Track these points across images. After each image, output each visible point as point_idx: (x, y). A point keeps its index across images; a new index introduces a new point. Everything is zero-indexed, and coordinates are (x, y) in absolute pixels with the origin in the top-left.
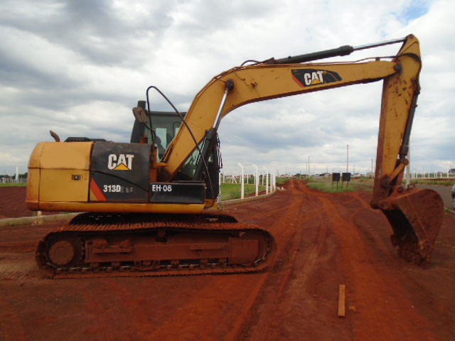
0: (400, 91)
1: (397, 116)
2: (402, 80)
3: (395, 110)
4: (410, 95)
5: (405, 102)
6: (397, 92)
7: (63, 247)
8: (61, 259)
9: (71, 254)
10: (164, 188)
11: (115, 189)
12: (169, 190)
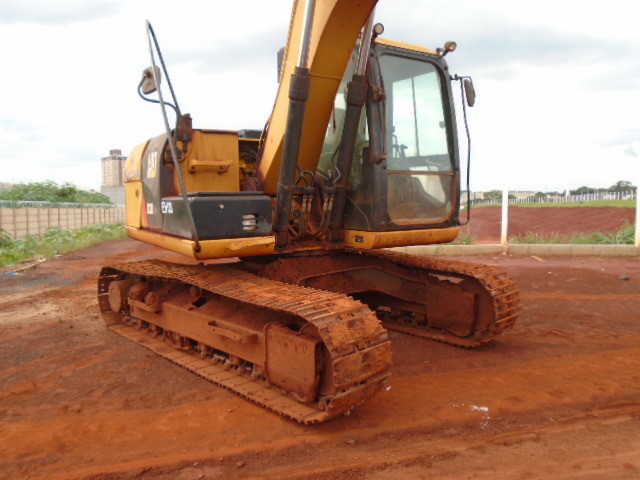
7: (114, 288)
8: (115, 304)
9: (119, 300)
10: (168, 207)
11: (151, 209)
12: (171, 211)
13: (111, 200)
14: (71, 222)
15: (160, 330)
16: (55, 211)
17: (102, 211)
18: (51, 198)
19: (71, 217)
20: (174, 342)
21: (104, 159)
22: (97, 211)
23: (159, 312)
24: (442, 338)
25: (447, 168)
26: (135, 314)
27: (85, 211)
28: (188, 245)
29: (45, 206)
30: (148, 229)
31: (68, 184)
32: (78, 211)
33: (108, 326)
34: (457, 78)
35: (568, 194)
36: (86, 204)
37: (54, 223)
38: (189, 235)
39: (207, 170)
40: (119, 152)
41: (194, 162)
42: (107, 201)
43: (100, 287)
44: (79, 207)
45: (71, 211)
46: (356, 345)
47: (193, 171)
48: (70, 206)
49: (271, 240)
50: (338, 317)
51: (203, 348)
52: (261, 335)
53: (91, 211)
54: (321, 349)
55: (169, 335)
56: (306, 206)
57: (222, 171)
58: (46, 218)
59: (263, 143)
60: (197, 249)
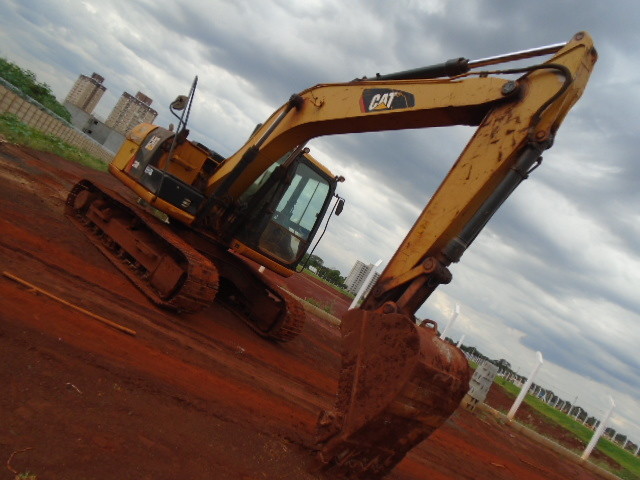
0: (500, 135)
1: (467, 179)
2: (514, 116)
3: (471, 168)
4: (514, 144)
5: (497, 155)
6: (492, 136)
7: (84, 195)
8: (78, 204)
9: (83, 203)
10: (149, 171)
11: (137, 165)
12: (150, 174)
13: (72, 120)
14: (27, 118)
15: (100, 232)
16: (20, 101)
17: (60, 125)
18: (25, 88)
19: (30, 114)
20: (106, 241)
21: (83, 77)
22: (55, 122)
23: (106, 221)
24: (251, 325)
25: (306, 238)
26: (89, 215)
27: (45, 116)
28: (150, 196)
29: (14, 92)
30: (127, 174)
31: (45, 85)
32: (40, 112)
33: (65, 214)
34: (337, 196)
35: (459, 346)
36: (50, 111)
37: (13, 111)
38: (154, 191)
39: (180, 164)
40: (102, 79)
41: (177, 157)
42: (68, 117)
43: (74, 189)
44: (42, 110)
45: (33, 109)
46: (201, 281)
47: (173, 160)
48: (35, 104)
49: (192, 218)
50: (201, 266)
51: (122, 252)
52: (160, 257)
53: (50, 119)
54: (184, 276)
55: (106, 237)
56: (220, 213)
57: (188, 169)
58: (9, 102)
59: (220, 167)
60: (154, 200)
